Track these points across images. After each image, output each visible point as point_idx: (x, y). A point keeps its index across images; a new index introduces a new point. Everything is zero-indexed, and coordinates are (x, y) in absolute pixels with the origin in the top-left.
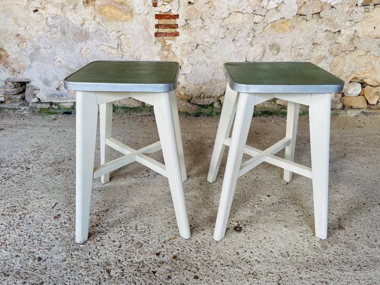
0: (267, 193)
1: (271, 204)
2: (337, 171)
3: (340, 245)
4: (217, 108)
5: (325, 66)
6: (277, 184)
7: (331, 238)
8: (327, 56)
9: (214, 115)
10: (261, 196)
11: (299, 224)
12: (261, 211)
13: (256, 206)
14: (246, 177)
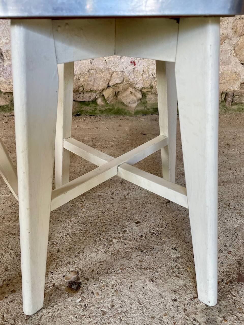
0: (137, 218)
1: (138, 237)
2: (239, 182)
3: (238, 317)
4: (100, 105)
5: (228, 49)
6: (154, 203)
7: (223, 302)
8: (230, 35)
9: (98, 113)
10: (127, 224)
11: (174, 275)
12: (120, 250)
13: (115, 241)
14: (113, 193)
